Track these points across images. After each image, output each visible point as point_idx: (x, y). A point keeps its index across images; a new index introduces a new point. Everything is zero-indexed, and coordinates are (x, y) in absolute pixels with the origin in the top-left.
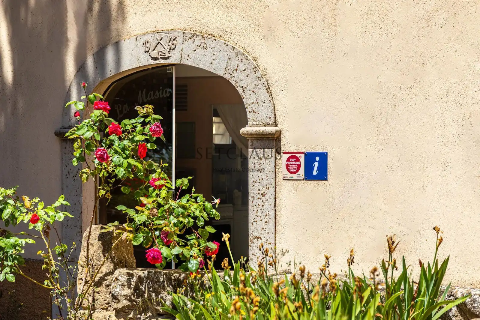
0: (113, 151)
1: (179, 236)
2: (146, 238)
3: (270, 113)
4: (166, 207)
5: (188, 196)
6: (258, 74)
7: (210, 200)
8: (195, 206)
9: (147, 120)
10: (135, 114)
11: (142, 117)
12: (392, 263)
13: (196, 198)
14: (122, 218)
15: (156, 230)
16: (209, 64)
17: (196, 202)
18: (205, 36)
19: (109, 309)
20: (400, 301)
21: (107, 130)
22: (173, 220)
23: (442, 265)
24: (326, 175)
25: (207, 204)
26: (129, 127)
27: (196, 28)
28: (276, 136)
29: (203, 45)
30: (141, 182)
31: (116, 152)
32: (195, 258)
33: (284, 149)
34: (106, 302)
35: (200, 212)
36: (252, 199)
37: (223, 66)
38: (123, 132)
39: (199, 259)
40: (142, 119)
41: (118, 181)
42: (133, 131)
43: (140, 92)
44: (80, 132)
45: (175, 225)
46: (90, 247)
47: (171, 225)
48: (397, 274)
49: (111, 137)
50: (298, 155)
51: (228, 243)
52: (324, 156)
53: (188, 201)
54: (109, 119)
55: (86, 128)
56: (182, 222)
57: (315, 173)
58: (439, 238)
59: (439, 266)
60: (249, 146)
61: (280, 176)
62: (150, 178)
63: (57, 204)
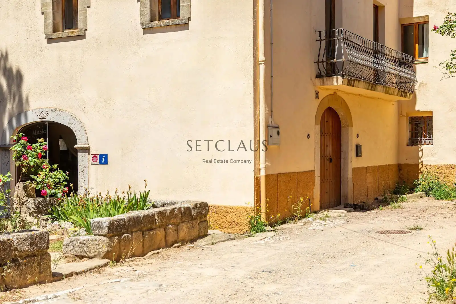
0: (29, 156)
1: (53, 185)
2: (41, 187)
3: (86, 140)
4: (49, 175)
5: (57, 171)
6: (81, 125)
7: (65, 172)
8: (60, 174)
9: (42, 144)
10: (37, 142)
11: (40, 143)
12: (130, 192)
13: (60, 172)
14: (32, 180)
15: (45, 184)
16: (62, 121)
17: (60, 173)
18: (60, 110)
19: (26, 213)
20: (133, 205)
21: (27, 148)
22: (51, 180)
23: (148, 192)
24: (107, 163)
25: (64, 174)
26: (35, 147)
27: (57, 107)
28: (88, 148)
29: (59, 114)
30: (39, 167)
31: (30, 156)
32: (60, 193)
33: (91, 153)
34: (25, 210)
35: (61, 177)
36: (79, 172)
37: (68, 122)
38: (33, 149)
39: (62, 193)
40: (40, 144)
41: (30, 166)
42: (36, 148)
43: (34, 131)
44: (16, 148)
45: (52, 182)
46: (19, 190)
47: (51, 182)
48: (132, 196)
49: (28, 151)
50: (96, 155)
51: (72, 187)
52: (106, 156)
53: (57, 173)
54: (27, 143)
55: (18, 147)
56: (54, 181)
57: (103, 162)
58: (146, 183)
59: (146, 193)
60: (78, 152)
61: (90, 163)
62: (43, 165)
63: (7, 175)
